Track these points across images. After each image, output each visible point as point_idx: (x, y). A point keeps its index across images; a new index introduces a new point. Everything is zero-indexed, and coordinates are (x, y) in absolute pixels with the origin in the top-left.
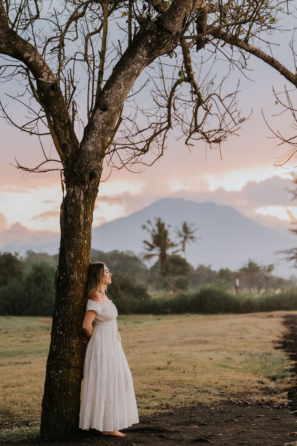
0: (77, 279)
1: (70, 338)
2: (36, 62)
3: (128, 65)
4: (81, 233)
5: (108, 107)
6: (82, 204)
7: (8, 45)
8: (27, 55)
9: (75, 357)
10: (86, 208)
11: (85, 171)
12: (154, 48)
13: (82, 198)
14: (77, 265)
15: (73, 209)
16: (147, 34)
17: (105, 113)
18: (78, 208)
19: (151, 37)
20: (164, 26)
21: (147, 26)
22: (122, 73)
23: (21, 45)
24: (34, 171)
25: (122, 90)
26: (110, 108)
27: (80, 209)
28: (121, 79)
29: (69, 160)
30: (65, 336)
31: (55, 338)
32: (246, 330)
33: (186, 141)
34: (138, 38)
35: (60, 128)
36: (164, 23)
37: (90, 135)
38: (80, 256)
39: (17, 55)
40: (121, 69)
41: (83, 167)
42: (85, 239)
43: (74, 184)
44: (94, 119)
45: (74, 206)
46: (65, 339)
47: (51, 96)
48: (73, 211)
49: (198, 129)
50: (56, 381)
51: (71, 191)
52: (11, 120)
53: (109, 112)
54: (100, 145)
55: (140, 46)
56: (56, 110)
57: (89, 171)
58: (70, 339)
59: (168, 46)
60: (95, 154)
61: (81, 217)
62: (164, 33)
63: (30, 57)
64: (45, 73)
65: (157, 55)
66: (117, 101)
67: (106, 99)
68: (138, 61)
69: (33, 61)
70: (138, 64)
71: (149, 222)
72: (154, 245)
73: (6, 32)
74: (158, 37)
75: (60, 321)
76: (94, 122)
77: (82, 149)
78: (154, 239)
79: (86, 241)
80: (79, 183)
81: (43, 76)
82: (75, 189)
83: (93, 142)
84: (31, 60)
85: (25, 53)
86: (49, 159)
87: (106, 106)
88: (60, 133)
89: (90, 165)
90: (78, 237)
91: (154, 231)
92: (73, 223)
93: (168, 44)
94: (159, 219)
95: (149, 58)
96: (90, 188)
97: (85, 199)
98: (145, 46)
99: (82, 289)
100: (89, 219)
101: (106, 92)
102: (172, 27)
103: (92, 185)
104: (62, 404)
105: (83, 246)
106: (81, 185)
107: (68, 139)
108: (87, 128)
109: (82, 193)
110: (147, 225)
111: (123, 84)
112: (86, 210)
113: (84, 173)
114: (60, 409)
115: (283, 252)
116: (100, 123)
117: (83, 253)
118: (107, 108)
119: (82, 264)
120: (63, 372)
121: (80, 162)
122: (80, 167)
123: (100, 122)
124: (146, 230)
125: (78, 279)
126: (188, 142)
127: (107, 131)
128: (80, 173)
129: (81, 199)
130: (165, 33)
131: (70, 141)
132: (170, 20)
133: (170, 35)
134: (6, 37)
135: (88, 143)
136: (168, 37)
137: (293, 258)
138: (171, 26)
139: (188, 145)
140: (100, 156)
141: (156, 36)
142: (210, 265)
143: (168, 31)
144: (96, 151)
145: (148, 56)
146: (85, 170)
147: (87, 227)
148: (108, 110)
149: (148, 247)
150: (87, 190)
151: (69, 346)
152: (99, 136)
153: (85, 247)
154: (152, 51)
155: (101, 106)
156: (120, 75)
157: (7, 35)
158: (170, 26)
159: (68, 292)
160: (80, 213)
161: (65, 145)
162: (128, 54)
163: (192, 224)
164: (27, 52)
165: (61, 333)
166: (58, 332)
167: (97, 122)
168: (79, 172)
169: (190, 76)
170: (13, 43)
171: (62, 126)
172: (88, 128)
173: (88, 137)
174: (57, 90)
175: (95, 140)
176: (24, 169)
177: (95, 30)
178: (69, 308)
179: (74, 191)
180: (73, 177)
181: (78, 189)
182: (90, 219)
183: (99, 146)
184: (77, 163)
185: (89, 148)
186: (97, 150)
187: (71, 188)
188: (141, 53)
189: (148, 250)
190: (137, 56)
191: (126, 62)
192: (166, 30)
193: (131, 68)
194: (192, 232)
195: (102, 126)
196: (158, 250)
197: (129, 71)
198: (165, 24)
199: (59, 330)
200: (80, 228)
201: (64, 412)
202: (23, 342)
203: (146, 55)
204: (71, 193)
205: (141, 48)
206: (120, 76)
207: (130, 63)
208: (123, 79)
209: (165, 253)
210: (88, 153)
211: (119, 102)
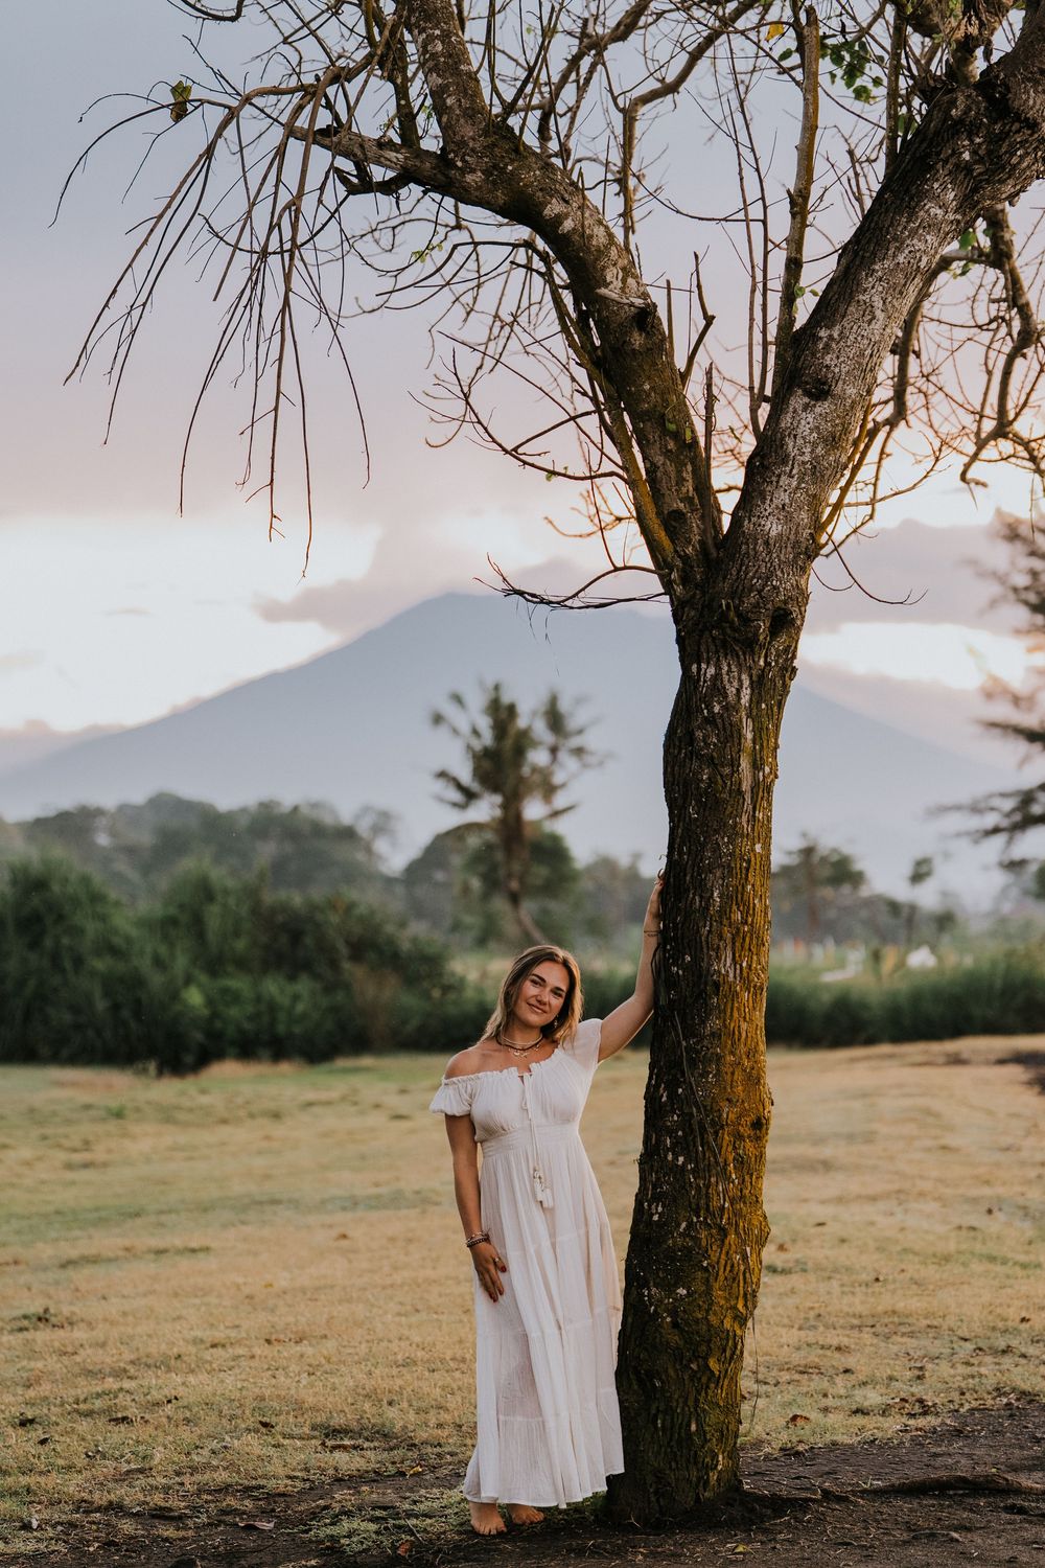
0: (731, 975)
1: (710, 1177)
2: (584, 232)
3: (895, 239)
4: (744, 818)
5: (830, 386)
6: (744, 720)
7: (492, 175)
8: (554, 208)
9: (727, 1242)
10: (759, 731)
11: (757, 605)
12: (981, 181)
13: (745, 700)
14: (730, 927)
15: (717, 735)
16: (958, 132)
17: (823, 407)
18: (732, 734)
19: (972, 141)
20: (1010, 102)
21: (953, 103)
22: (877, 267)
23: (534, 174)
24: (566, 606)
25: (877, 326)
26: (838, 390)
27: (740, 736)
28: (873, 288)
29: (692, 567)
30: (693, 1171)
31: (658, 1179)
32: (937, 1115)
33: (962, 468)
34: (925, 145)
35: (661, 458)
36: (1009, 92)
37: (772, 482)
38: (739, 896)
39: (520, 209)
40: (874, 254)
41: (751, 591)
42: (756, 840)
43: (717, 652)
44: (783, 425)
45: (720, 726)
46: (695, 1179)
47: (634, 349)
48: (715, 745)
49: (1008, 429)
50: (665, 1326)
51: (708, 676)
52: (487, 432)
53: (836, 405)
54: (804, 515)
55: (936, 174)
56: (648, 395)
57: (769, 606)
58: (709, 1181)
59: (1024, 170)
60: (789, 549)
61: (745, 764)
62: (1014, 128)
63: (567, 216)
64: (615, 271)
65: (988, 202)
66: (860, 364)
67: (823, 359)
68: (929, 226)
69: (574, 229)
70: (928, 237)
71: (458, 699)
72: (475, 787)
73: (483, 130)
74: (995, 140)
75: (676, 1118)
76: (783, 439)
77: (744, 532)
78: (474, 763)
79: (760, 845)
80: (737, 648)
81: (608, 279)
82: (721, 669)
83: (784, 505)
84: (568, 225)
85: (550, 203)
86: (620, 564)
87: (824, 383)
88: (659, 474)
89: (775, 587)
90: (735, 834)
91: (476, 732)
92: (716, 783)
93: (1025, 164)
94: (497, 688)
95: (964, 215)
96: (770, 663)
97: (756, 699)
98: (950, 173)
99: (747, 1010)
100: (767, 770)
101: (823, 333)
102: (1037, 107)
103: (778, 655)
104: (685, 1403)
105: (749, 862)
106: (744, 654)
107: (691, 495)
108: (759, 458)
109: (746, 683)
110: (450, 710)
111: (881, 305)
112: (758, 739)
113: (752, 612)
114: (680, 1421)
115: (958, 808)
116: (805, 442)
117: (749, 887)
118: (829, 390)
119: (746, 923)
120: (689, 1295)
121: (738, 574)
122: (739, 591)
123: (804, 438)
124: (443, 732)
125: (735, 977)
126: (969, 475)
127: (827, 469)
128: (739, 615)
129: (743, 701)
130: (1016, 126)
131: (696, 501)
132: (1029, 80)
133: (1031, 135)
134: (484, 148)
135: (766, 510)
136: (1026, 141)
137: (996, 830)
138: (1035, 102)
139: (968, 483)
140: (806, 553)
141: (988, 140)
143: (1027, 119)
144: (792, 537)
145: (961, 207)
146: (758, 603)
147: (762, 798)
148: (833, 396)
149: (457, 796)
150: (763, 671)
151: (708, 1206)
152: (803, 485)
153: (758, 868)
154: (975, 190)
155: (807, 383)
156: (871, 276)
157: (490, 140)
158: (1031, 102)
159: (703, 1022)
160: (740, 750)
161: (678, 515)
162: (892, 202)
163: (580, 701)
164: (554, 200)
165: (681, 1159)
166: (670, 1157)
167: (795, 436)
168: (736, 608)
169: (1003, 247)
170: (510, 168)
171: (670, 451)
172: (763, 457)
173: (764, 490)
174: (653, 327)
175: (787, 501)
176: (530, 598)
177: (659, 85)
178: (705, 1074)
179: (717, 676)
180: (713, 627)
181: (734, 668)
182: (771, 769)
183: (803, 519)
184: (725, 578)
185: (767, 528)
186: (797, 533)
187: (708, 664)
188: (939, 196)
189: (455, 805)
190: (927, 207)
191: (888, 229)
192: (1017, 118)
193: (906, 252)
194: (580, 732)
195: (812, 452)
196: (493, 806)
197: (901, 259)
198: (1016, 94)
199: (672, 1149)
200: (741, 800)
201: (693, 1427)
202: (69, 1166)
203: (954, 203)
204: (705, 681)
205: (937, 180)
206: (870, 279)
207: (902, 233)
208: (880, 289)
209: (518, 817)
210: (767, 543)
211: (868, 369)
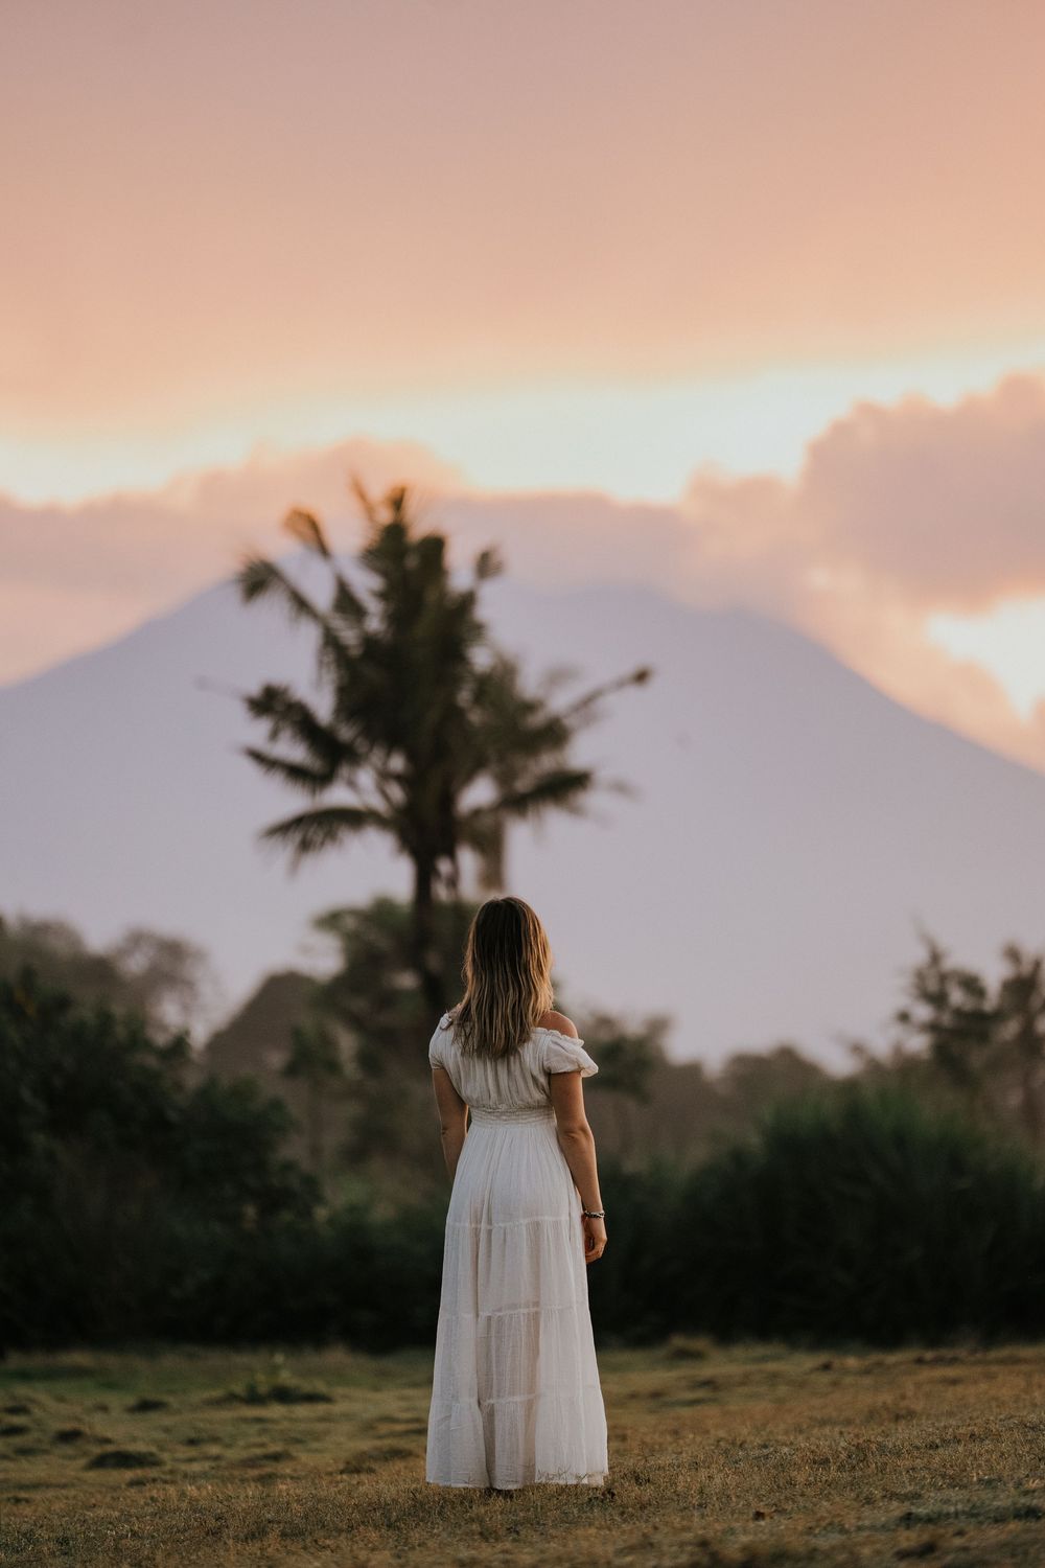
72: (347, 731)
91: (346, 602)
110: (291, 557)
142: (658, 1026)
149: (293, 750)
196: (387, 778)
